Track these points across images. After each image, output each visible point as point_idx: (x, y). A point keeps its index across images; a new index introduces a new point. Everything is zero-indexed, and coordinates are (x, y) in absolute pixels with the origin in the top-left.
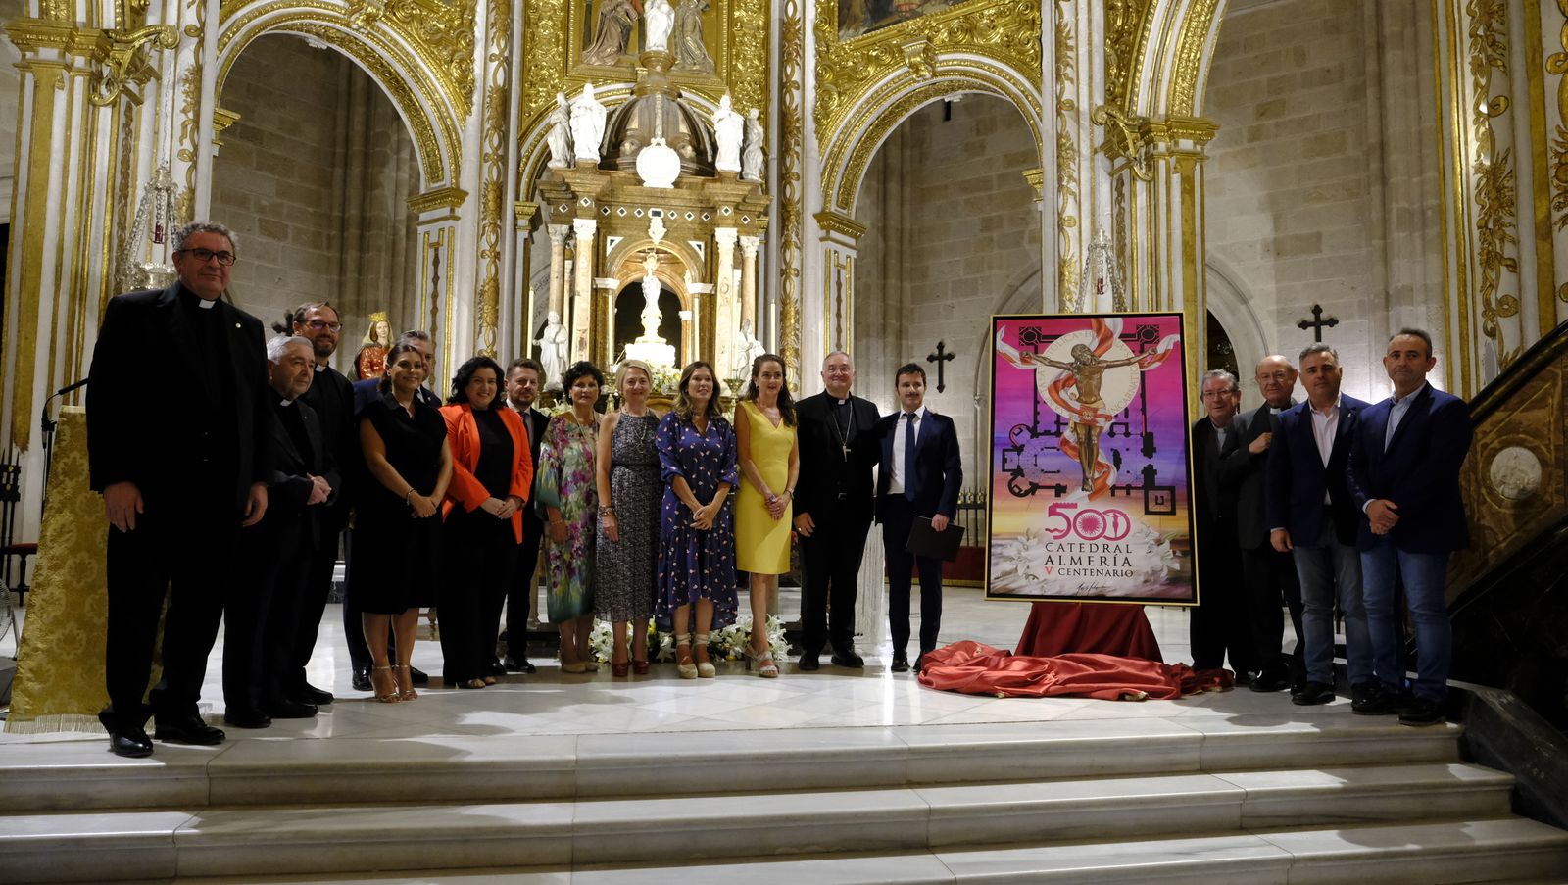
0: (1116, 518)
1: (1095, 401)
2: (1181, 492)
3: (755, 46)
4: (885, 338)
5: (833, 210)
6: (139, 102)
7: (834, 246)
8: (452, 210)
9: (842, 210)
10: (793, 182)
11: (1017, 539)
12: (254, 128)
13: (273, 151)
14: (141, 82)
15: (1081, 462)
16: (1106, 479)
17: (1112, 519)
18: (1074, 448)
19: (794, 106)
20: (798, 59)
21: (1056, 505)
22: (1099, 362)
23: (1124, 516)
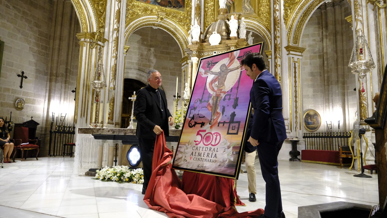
0: (217, 136)
1: (222, 86)
2: (242, 124)
3: (266, 2)
4: (338, 84)
5: (291, 45)
6: (103, 47)
7: (291, 56)
8: (187, 62)
9: (296, 45)
10: (277, 39)
11: (185, 145)
12: (168, 52)
13: (173, 56)
14: (103, 42)
15: (212, 113)
16: (218, 119)
17: (215, 136)
18: (211, 107)
19: (277, 16)
20: (278, 2)
21: (200, 131)
22: (227, 70)
23: (220, 135)
